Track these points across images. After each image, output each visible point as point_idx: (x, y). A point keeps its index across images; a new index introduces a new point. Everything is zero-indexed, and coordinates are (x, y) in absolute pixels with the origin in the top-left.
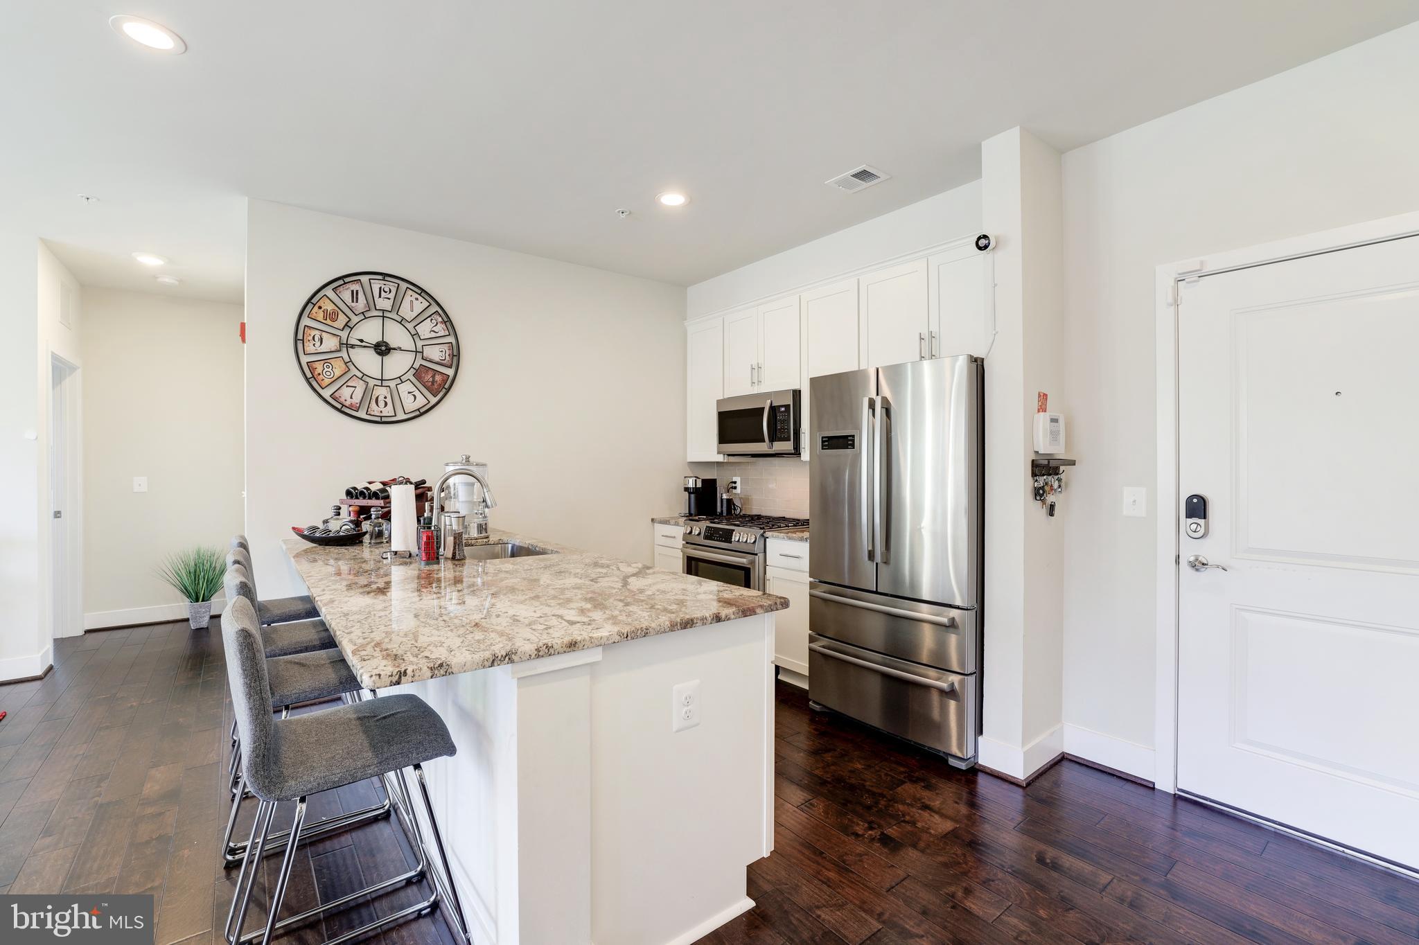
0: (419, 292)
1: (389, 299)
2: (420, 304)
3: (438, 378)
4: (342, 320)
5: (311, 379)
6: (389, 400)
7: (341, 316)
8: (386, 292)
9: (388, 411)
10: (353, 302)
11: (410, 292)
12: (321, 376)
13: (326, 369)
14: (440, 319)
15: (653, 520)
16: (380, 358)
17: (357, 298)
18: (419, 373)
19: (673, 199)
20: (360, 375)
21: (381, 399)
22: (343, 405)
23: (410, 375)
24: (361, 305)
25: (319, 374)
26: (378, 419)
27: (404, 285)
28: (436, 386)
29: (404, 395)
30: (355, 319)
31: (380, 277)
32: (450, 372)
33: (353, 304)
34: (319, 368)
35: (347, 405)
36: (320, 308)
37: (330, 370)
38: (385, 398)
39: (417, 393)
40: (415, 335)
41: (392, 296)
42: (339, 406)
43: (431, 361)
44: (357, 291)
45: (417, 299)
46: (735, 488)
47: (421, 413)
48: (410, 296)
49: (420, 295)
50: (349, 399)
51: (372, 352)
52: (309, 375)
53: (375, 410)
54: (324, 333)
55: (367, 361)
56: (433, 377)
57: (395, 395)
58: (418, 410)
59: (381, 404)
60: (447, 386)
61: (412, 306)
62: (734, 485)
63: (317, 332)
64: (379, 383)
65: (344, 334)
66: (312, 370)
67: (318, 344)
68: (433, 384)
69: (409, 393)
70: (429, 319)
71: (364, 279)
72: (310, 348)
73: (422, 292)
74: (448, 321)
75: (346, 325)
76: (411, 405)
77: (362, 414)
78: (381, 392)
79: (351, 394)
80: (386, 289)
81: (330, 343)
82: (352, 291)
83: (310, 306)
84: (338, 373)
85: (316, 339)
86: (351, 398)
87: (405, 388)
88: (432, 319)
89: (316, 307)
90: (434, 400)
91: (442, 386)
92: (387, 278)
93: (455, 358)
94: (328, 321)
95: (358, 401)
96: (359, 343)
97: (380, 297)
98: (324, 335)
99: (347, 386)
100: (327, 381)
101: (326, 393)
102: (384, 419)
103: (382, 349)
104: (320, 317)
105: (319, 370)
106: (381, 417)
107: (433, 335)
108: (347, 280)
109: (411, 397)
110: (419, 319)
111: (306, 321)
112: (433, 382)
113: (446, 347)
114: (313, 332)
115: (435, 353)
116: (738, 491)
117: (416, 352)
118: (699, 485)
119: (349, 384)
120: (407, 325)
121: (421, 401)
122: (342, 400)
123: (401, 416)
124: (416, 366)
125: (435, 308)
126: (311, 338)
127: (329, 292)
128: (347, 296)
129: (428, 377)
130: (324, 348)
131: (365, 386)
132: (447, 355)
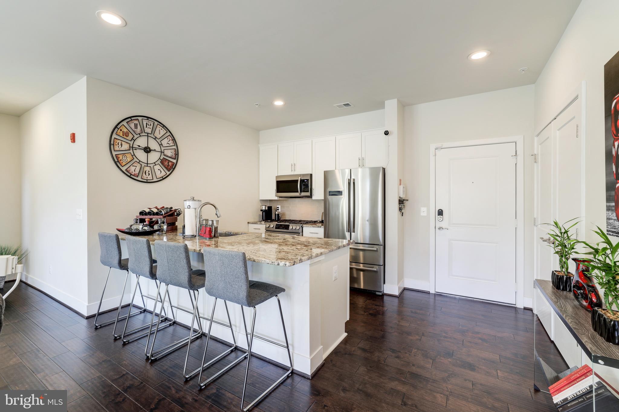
0: (162, 126)
1: (150, 128)
2: (163, 132)
3: (170, 164)
4: (130, 136)
5: (117, 162)
6: (150, 173)
7: (130, 135)
8: (149, 125)
9: (150, 177)
10: (135, 128)
11: (159, 126)
12: (122, 161)
13: (124, 158)
14: (171, 139)
15: (248, 223)
16: (147, 154)
17: (137, 127)
18: (163, 161)
19: (279, 103)
20: (138, 161)
21: (147, 172)
22: (131, 174)
23: (159, 162)
24: (138, 130)
25: (121, 160)
26: (146, 181)
27: (156, 123)
28: (169, 167)
29: (156, 171)
30: (136, 136)
31: (146, 118)
32: (175, 161)
33: (135, 130)
34: (121, 157)
35: (133, 174)
36: (121, 130)
37: (125, 158)
38: (149, 171)
39: (162, 170)
40: (161, 145)
41: (151, 127)
42: (129, 175)
43: (167, 156)
44: (137, 124)
45: (162, 129)
46: (278, 210)
47: (163, 179)
48: (159, 128)
49: (163, 127)
50: (133, 172)
51: (143, 151)
52: (116, 160)
53: (145, 177)
54: (123, 142)
55: (141, 155)
56: (168, 163)
57: (153, 171)
58: (162, 177)
59: (147, 174)
60: (173, 167)
61: (160, 132)
62: (277, 209)
63: (120, 141)
64: (146, 165)
65: (131, 143)
66: (118, 158)
67: (120, 146)
68: (168, 166)
69: (159, 170)
70: (167, 138)
71: (140, 118)
72: (117, 148)
73: (164, 126)
74: (174, 140)
75: (132, 139)
76: (159, 175)
77: (139, 178)
78: (147, 169)
79: (134, 169)
80: (149, 124)
81: (125, 146)
82: (135, 124)
83: (116, 130)
84: (129, 160)
85: (119, 144)
86: (135, 171)
87: (157, 167)
88: (168, 138)
89: (119, 130)
90: (168, 173)
91: (171, 167)
92: (149, 119)
93: (177, 155)
94: (125, 137)
95: (138, 173)
96: (138, 147)
97: (146, 127)
98: (123, 143)
99: (133, 166)
100: (124, 163)
101: (124, 169)
102: (148, 181)
103: (147, 150)
104: (121, 134)
105: (121, 158)
106: (147, 180)
107: (168, 145)
108: (133, 118)
109: (160, 171)
110: (163, 138)
111: (114, 136)
112: (168, 165)
113: (173, 151)
114: (118, 141)
115: (169, 153)
116: (280, 211)
117: (161, 152)
118: (267, 209)
119: (134, 165)
120: (157, 140)
121: (163, 173)
122: (131, 172)
123: (155, 180)
124: (162, 158)
125: (169, 134)
126: (117, 144)
127: (124, 123)
128: (132, 125)
129: (166, 163)
130: (123, 148)
131: (140, 166)
132: (174, 154)
